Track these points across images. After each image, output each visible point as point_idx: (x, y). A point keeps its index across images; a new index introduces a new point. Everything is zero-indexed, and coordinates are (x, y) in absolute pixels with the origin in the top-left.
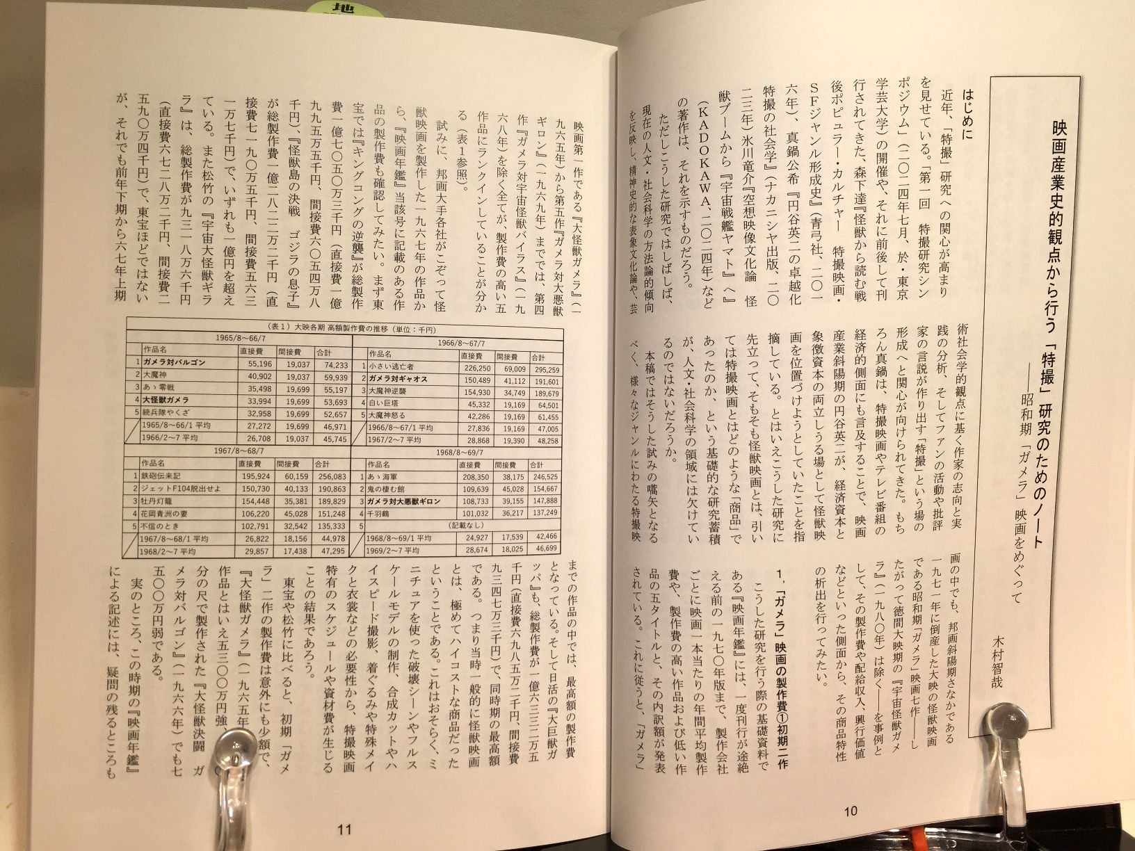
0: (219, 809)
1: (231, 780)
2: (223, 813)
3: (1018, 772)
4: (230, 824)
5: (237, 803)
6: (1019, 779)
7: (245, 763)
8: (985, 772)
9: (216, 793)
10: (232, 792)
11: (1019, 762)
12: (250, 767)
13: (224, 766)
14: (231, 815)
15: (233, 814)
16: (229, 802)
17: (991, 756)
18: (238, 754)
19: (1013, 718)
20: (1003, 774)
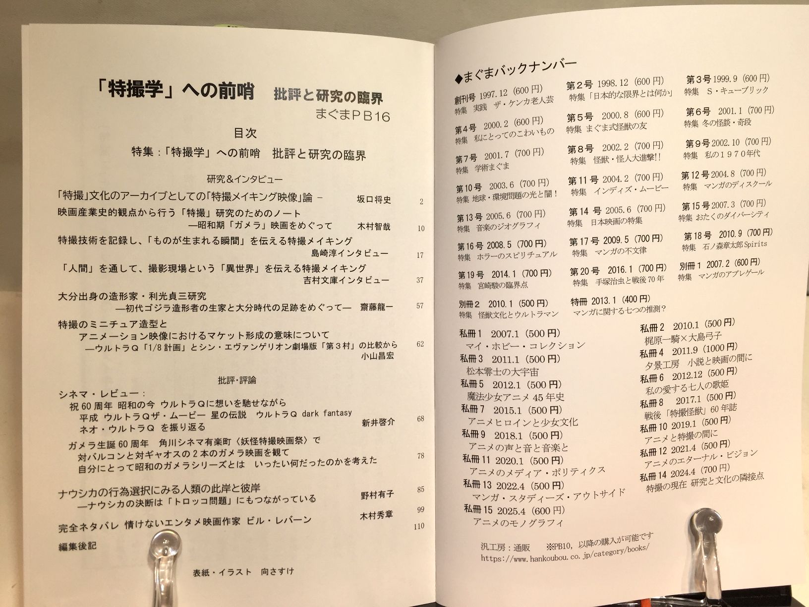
0: (155, 584)
1: (163, 565)
2: (157, 587)
3: (715, 557)
4: (162, 596)
5: (167, 581)
6: (715, 562)
7: (172, 553)
8: (693, 556)
9: (153, 574)
10: (163, 574)
11: (716, 550)
12: (175, 557)
13: (157, 556)
14: (163, 589)
15: (165, 588)
16: (161, 580)
17: (697, 545)
18: (167, 547)
19: (711, 519)
20: (705, 557)
